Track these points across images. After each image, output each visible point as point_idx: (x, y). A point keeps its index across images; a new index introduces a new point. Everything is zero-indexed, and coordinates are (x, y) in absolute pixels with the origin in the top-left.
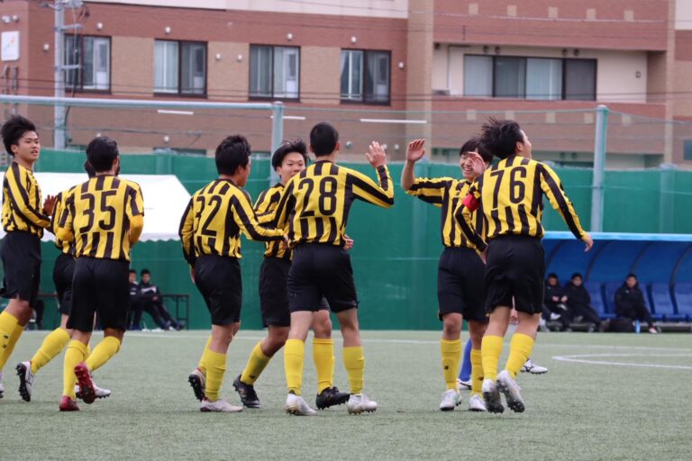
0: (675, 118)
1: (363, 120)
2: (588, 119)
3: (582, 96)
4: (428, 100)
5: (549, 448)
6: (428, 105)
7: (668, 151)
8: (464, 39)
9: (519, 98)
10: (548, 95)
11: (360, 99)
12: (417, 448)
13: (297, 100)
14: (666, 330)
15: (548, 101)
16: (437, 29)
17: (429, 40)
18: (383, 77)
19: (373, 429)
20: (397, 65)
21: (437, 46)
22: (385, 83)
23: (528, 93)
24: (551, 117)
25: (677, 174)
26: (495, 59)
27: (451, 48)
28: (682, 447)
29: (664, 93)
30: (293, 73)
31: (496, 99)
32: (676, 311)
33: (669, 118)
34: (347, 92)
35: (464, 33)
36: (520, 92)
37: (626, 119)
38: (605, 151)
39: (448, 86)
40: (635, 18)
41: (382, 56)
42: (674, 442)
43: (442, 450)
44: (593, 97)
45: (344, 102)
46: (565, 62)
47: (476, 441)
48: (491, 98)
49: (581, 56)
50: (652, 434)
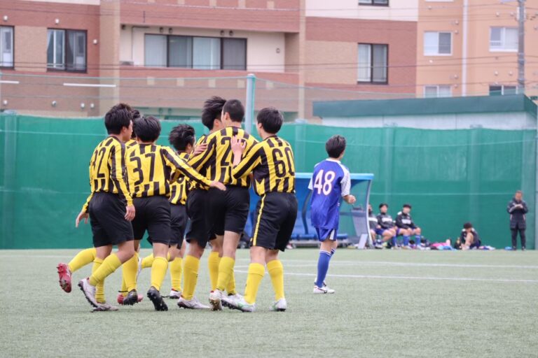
0: (307, 84)
1: (65, 84)
2: (240, 84)
3: (236, 67)
4: (117, 69)
5: (207, 338)
6: (117, 73)
7: (301, 109)
8: (144, 22)
9: (188, 68)
10: (210, 66)
11: (63, 68)
12: (105, 340)
13: (12, 68)
14: (299, 247)
15: (210, 70)
16: (123, 13)
17: (117, 22)
18: (81, 51)
19: (70, 326)
20: (92, 42)
21: (123, 27)
22: (82, 56)
23: (194, 64)
24: (212, 83)
25: (308, 127)
26: (168, 37)
27: (134, 29)
28: (308, 335)
29: (298, 65)
30: (8, 47)
31: (170, 68)
32: (307, 232)
33: (301, 84)
34: (52, 62)
35: (144, 17)
36: (189, 63)
37: (270, 85)
38: (253, 109)
39: (132, 58)
40: (275, 7)
41: (79, 34)
42: (302, 332)
43: (125, 341)
44: (244, 67)
45: (50, 70)
46: (222, 40)
47: (151, 333)
48: (166, 68)
49: (235, 36)
50: (286, 326)
